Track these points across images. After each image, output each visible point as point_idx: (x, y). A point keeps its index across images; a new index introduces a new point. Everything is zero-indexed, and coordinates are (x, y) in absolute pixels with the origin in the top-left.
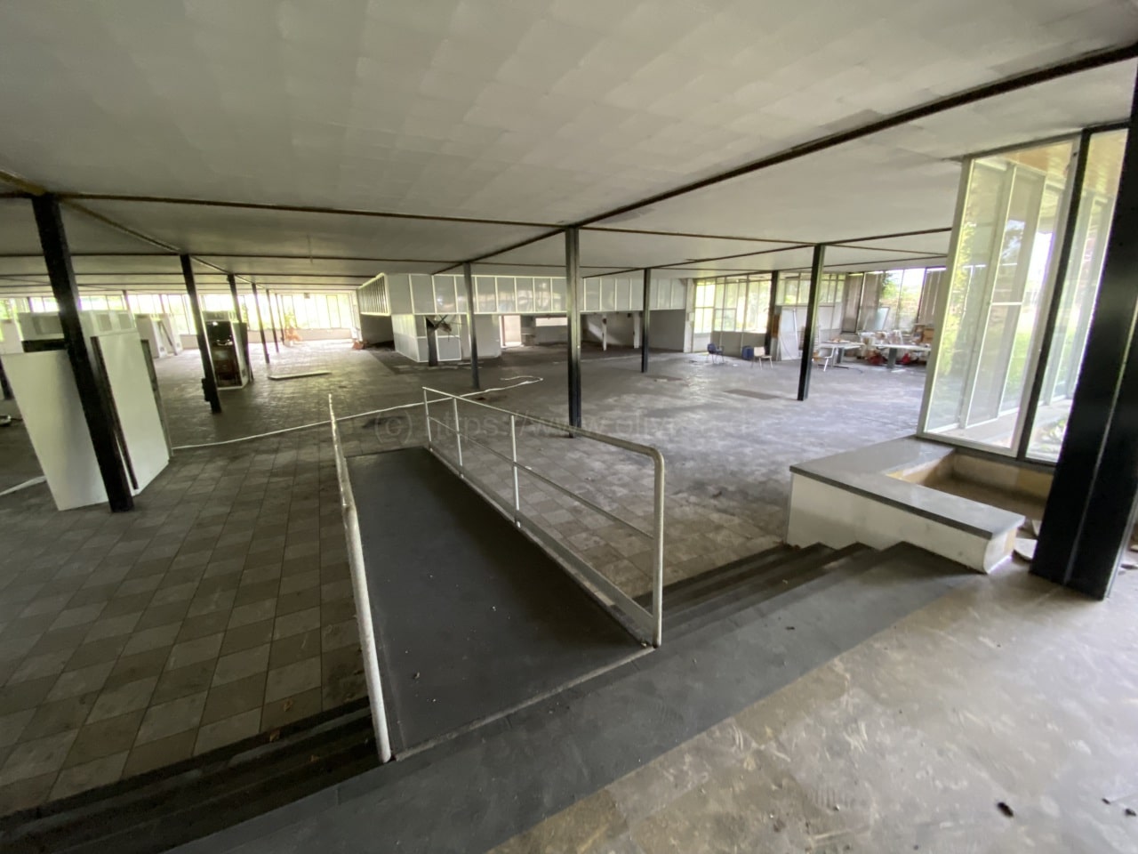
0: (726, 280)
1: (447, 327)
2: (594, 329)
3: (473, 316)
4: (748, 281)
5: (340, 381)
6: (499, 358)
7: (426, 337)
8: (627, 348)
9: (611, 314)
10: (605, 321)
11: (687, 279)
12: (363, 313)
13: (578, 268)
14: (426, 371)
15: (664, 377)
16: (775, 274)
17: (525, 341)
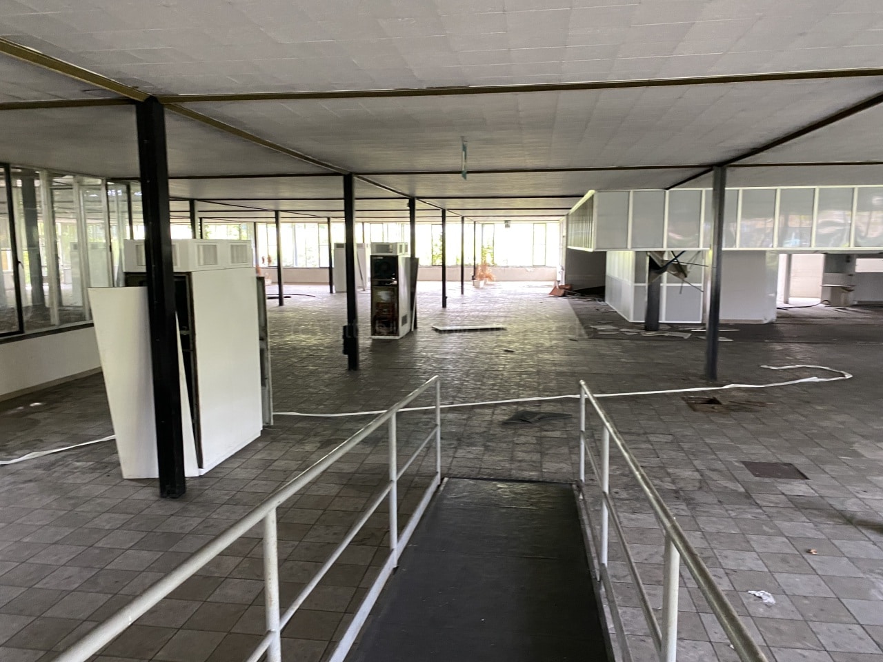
1: (680, 270)
3: (719, 255)
5: (510, 342)
6: (771, 324)
7: (646, 285)
12: (569, 247)
14: (637, 337)
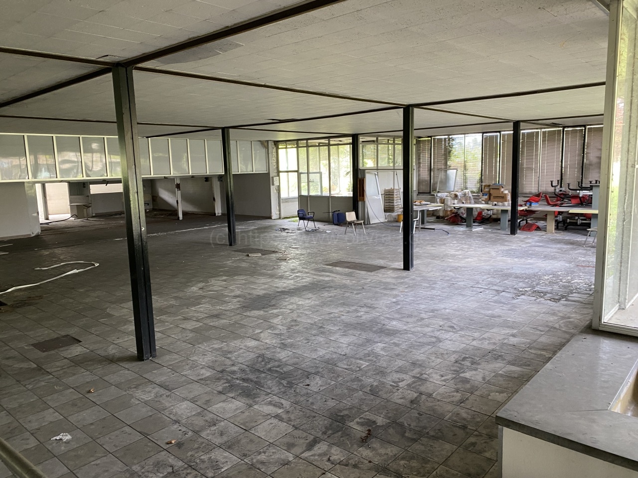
0: (307, 143)
2: (166, 195)
4: (329, 145)
8: (208, 216)
9: (183, 179)
10: (178, 186)
11: (268, 141)
13: (135, 126)
15: (257, 251)
16: (355, 137)
17: (75, 212)
